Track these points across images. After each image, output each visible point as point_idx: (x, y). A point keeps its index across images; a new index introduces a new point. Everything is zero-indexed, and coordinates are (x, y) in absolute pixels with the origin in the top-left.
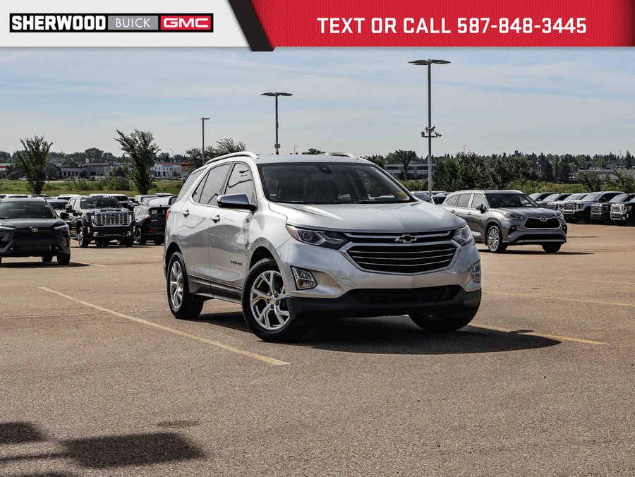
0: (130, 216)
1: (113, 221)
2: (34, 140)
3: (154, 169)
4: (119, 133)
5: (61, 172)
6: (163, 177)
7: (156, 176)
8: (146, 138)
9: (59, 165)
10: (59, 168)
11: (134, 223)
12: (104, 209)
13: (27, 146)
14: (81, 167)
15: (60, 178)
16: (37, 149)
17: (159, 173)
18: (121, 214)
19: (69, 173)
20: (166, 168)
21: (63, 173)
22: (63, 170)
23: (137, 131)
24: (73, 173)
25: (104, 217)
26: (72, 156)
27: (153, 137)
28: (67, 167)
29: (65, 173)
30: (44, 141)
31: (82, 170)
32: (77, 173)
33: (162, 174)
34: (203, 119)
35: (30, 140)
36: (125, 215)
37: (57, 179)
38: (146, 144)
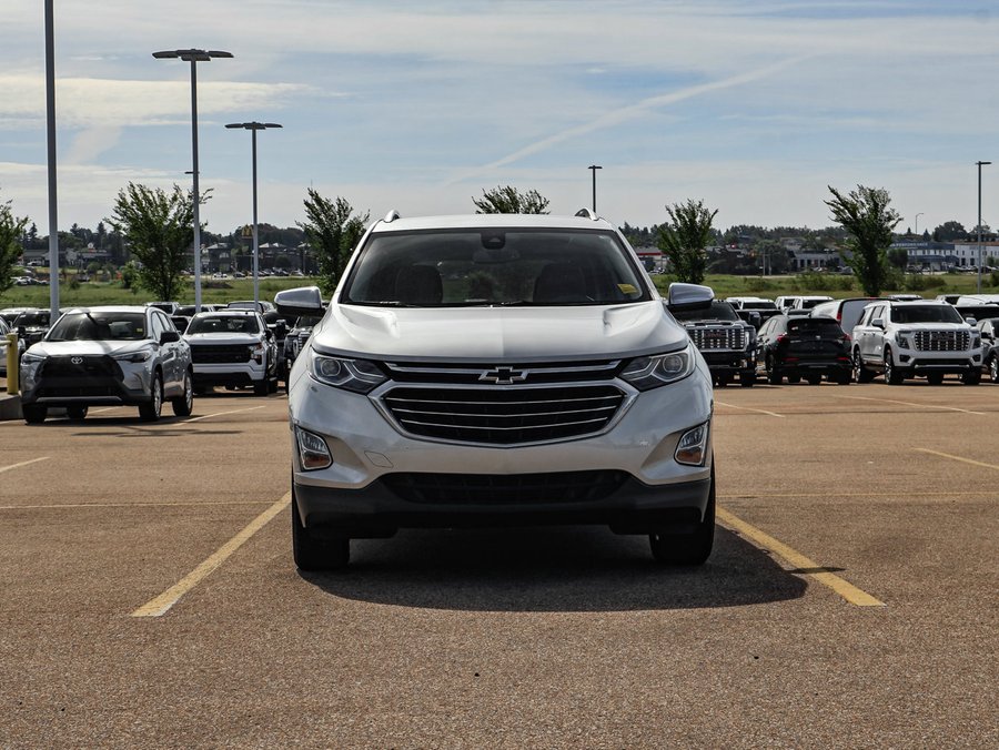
0: (747, 335)
1: (715, 342)
2: (686, 206)
3: (954, 253)
4: (833, 191)
5: (795, 261)
6: (970, 267)
7: (957, 265)
8: (876, 200)
9: (796, 248)
10: (791, 254)
11: (753, 346)
12: (702, 321)
13: (675, 216)
14: (831, 252)
15: (794, 269)
16: (692, 221)
17: (964, 260)
18: (730, 331)
19: (809, 262)
20: (976, 252)
21: (799, 263)
22: (799, 257)
23: (861, 188)
24: (816, 261)
25: (700, 334)
26: (820, 233)
27: (890, 196)
28: (807, 252)
29: (802, 261)
30: (704, 207)
31: (830, 256)
32: (822, 261)
33: (968, 261)
34: (980, 164)
35: (680, 206)
36: (738, 331)
37: (787, 271)
38: (876, 209)
